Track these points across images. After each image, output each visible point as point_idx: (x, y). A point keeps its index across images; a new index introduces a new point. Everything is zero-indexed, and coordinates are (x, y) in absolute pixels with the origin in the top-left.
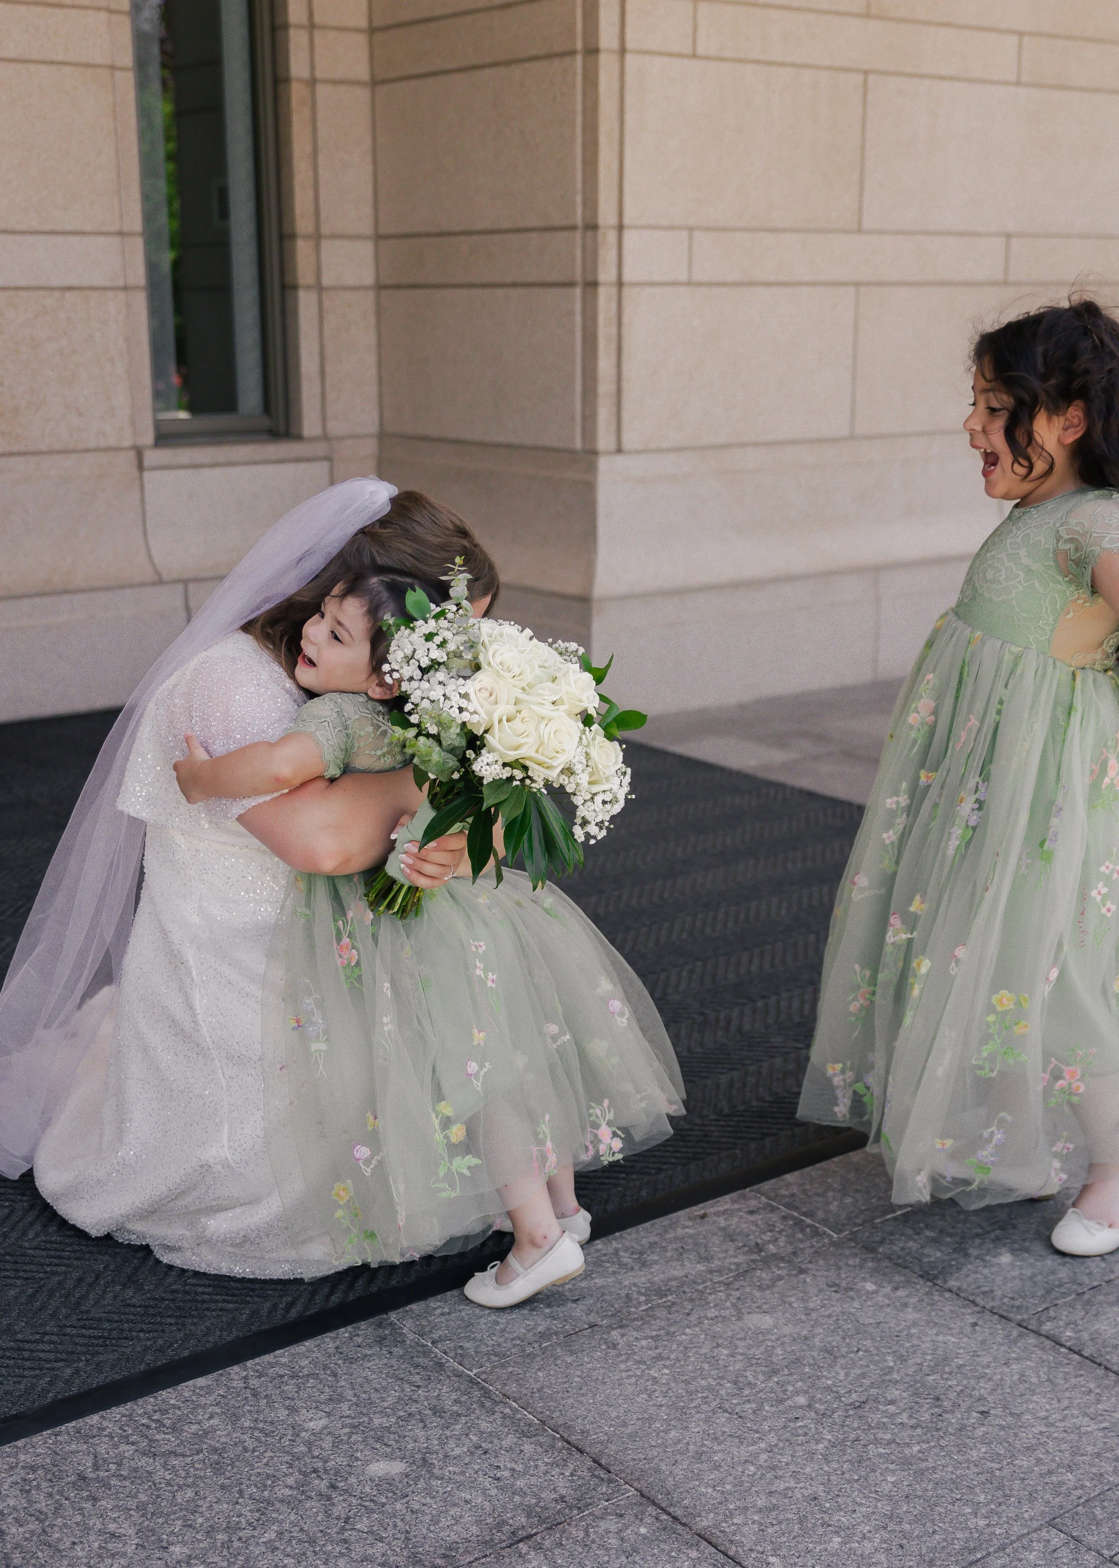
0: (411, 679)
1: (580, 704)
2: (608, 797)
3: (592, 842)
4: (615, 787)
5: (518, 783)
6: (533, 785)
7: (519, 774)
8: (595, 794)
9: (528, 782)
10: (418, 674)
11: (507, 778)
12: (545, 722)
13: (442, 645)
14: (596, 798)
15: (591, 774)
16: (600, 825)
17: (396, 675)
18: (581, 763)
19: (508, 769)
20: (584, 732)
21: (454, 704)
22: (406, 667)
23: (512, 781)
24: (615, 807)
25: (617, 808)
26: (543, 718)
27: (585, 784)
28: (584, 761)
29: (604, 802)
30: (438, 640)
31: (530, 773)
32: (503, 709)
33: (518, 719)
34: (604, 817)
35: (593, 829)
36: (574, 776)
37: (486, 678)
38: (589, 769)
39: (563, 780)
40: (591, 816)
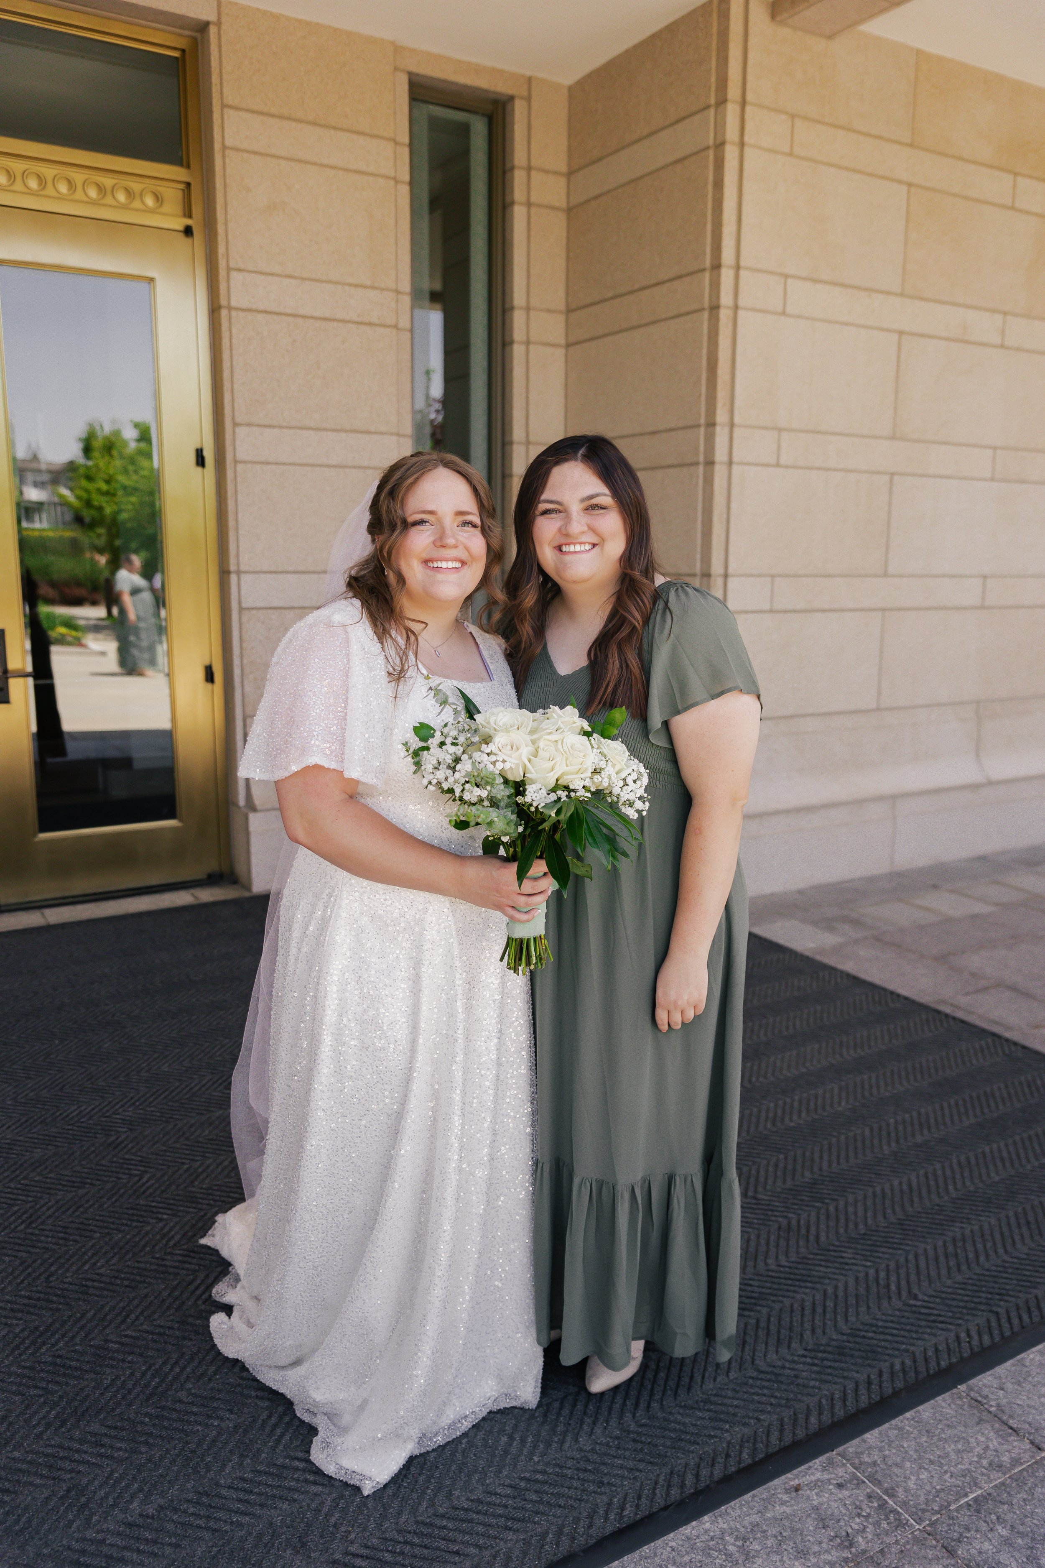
0: (446, 779)
1: (575, 726)
2: (634, 776)
3: (644, 813)
4: (635, 767)
5: (565, 799)
6: (578, 794)
7: (563, 794)
8: (625, 779)
9: (573, 794)
11: (556, 801)
12: (560, 743)
14: (627, 782)
15: (614, 766)
17: (434, 782)
18: (602, 761)
19: (552, 793)
20: (590, 742)
21: (486, 763)
23: (560, 801)
25: (645, 780)
26: (557, 741)
27: (614, 775)
28: (603, 759)
29: (634, 781)
31: (571, 787)
32: (525, 751)
33: (541, 752)
34: (641, 792)
35: (639, 805)
36: (603, 772)
37: (499, 740)
38: (609, 762)
39: (597, 778)
40: (631, 797)
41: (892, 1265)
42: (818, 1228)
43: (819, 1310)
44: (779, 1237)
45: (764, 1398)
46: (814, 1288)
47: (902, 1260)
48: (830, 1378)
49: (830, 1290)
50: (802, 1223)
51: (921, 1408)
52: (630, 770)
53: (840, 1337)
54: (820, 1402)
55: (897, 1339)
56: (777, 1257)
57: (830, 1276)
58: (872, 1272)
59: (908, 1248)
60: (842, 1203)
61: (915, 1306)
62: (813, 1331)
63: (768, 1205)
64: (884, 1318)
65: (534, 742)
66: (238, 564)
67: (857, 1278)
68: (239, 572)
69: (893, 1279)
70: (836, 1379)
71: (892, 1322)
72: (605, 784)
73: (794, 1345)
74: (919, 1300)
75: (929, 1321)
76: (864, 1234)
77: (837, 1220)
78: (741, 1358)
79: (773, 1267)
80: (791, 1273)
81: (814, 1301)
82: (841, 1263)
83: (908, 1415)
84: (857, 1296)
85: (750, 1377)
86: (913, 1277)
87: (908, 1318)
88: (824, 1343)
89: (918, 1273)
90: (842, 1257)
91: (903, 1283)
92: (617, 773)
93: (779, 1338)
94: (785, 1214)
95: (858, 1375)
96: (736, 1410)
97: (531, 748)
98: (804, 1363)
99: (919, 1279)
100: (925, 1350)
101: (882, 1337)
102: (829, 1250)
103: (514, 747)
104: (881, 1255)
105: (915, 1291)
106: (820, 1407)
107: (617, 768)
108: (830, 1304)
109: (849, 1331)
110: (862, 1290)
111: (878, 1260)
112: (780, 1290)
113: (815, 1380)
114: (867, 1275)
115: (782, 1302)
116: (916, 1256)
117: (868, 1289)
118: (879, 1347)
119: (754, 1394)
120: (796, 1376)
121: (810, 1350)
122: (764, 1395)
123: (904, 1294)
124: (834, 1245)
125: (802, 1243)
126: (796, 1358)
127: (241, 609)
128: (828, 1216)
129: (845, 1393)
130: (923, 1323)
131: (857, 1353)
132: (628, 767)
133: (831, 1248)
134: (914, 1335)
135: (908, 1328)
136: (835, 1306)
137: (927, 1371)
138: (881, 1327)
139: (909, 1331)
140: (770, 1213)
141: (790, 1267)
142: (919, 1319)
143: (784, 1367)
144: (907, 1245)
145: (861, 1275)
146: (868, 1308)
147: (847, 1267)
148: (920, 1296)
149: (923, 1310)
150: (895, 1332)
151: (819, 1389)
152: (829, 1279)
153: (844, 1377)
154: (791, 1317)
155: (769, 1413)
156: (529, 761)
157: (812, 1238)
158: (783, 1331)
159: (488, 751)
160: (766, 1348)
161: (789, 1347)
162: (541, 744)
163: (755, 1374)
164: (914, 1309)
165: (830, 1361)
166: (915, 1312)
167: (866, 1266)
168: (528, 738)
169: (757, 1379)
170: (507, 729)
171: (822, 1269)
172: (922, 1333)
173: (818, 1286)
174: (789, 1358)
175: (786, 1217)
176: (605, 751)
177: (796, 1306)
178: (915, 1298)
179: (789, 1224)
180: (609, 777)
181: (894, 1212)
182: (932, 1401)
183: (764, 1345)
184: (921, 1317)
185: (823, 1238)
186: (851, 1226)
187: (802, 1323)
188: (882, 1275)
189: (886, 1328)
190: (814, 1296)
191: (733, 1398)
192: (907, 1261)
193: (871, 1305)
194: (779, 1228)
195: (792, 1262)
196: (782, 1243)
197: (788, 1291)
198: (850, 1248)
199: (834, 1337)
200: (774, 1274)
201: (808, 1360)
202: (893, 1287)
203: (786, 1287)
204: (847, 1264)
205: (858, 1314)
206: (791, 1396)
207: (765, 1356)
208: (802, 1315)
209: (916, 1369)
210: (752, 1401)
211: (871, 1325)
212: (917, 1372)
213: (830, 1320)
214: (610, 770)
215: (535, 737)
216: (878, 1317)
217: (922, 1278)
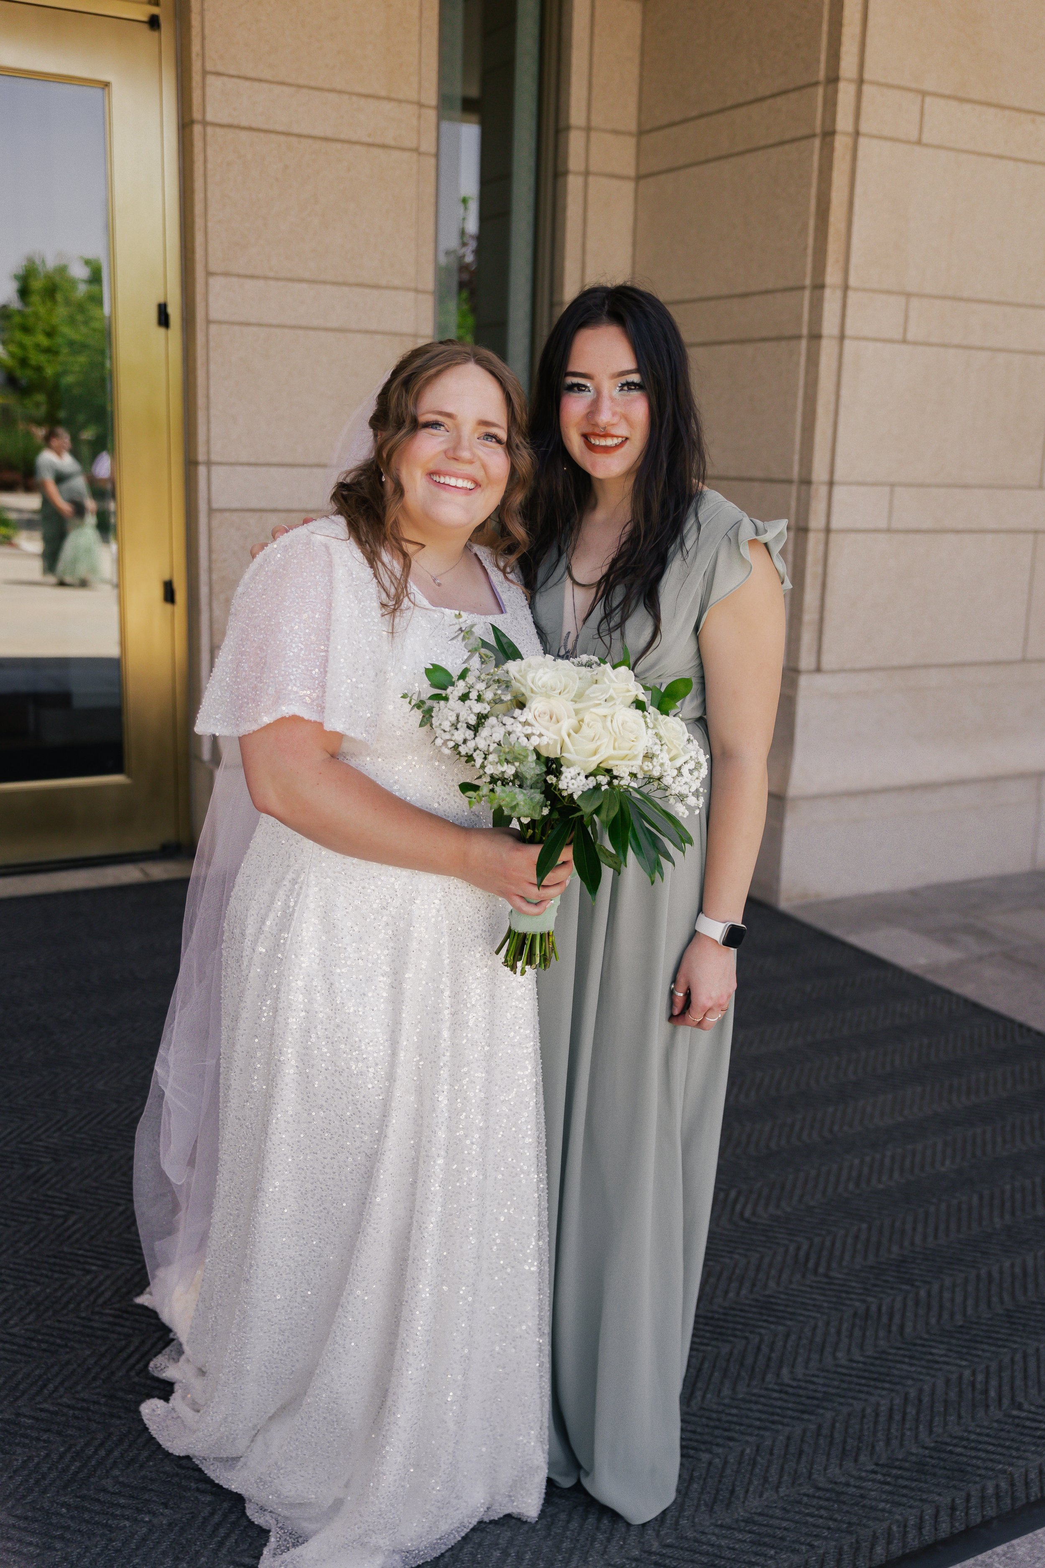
0: (465, 741)
1: (628, 694)
2: (692, 765)
4: (693, 754)
5: (606, 787)
6: (622, 783)
7: (603, 779)
8: (680, 768)
9: (615, 782)
10: (469, 734)
11: (594, 787)
12: (609, 719)
13: (479, 699)
14: (682, 770)
15: (669, 751)
16: (696, 794)
17: (451, 744)
18: (656, 744)
19: (591, 778)
20: (645, 717)
21: (519, 734)
22: (456, 733)
23: (600, 788)
24: (702, 770)
26: (605, 716)
27: (667, 763)
28: (658, 741)
29: (691, 772)
30: (474, 695)
31: (615, 773)
32: (567, 724)
33: (584, 727)
34: (696, 785)
35: (692, 801)
36: (655, 759)
37: (536, 705)
38: (665, 747)
39: (647, 766)
40: (684, 790)
41: (994, 1366)
42: (903, 1316)
43: (897, 1417)
44: (853, 1326)
45: (821, 1520)
46: (892, 1390)
47: (1007, 1360)
48: (904, 1500)
49: (913, 1393)
50: (884, 1309)
51: (1015, 1542)
52: (687, 757)
53: (921, 1450)
54: (890, 1528)
55: (993, 1457)
56: (849, 1350)
57: (915, 1376)
58: (967, 1373)
59: (1015, 1346)
60: (936, 1287)
61: (1018, 1417)
62: (888, 1442)
63: (843, 1285)
64: (978, 1430)
65: (577, 712)
66: (208, 452)
67: (948, 1381)
68: (209, 464)
69: (994, 1383)
70: (912, 1502)
71: (988, 1435)
72: (656, 773)
73: (862, 1458)
74: (1024, 1411)
75: (1034, 1437)
76: (961, 1327)
77: (929, 1307)
78: (796, 1472)
79: (843, 1362)
80: (865, 1371)
81: (892, 1405)
82: (929, 1361)
83: (999, 1549)
84: (946, 1401)
85: (805, 1495)
86: (1019, 1382)
87: (1009, 1432)
88: (900, 1457)
89: (1026, 1378)
90: (931, 1354)
91: (1006, 1389)
92: (671, 760)
93: (844, 1449)
94: (863, 1297)
95: (941, 1498)
96: (785, 1533)
97: (573, 721)
98: (874, 1481)
99: (1026, 1385)
100: (1027, 1472)
101: (973, 1453)
102: (915, 1345)
103: (554, 718)
104: (980, 1353)
105: (1020, 1399)
106: (889, 1534)
107: (672, 754)
108: (911, 1410)
109: (932, 1445)
110: (953, 1395)
111: (976, 1359)
112: (850, 1390)
113: (887, 1501)
114: (961, 1377)
115: (851, 1405)
116: (1025, 1356)
117: (961, 1393)
118: (969, 1465)
119: (808, 1515)
120: (862, 1496)
121: (883, 1466)
122: (821, 1517)
123: (1006, 1402)
124: (921, 1338)
125: (882, 1334)
126: (863, 1474)
127: (211, 511)
128: (917, 1303)
129: (921, 1518)
130: (1027, 1439)
131: (940, 1472)
132: (685, 753)
133: (919, 1342)
134: (1014, 1453)
135: (1007, 1444)
136: (918, 1413)
137: (1028, 1497)
138: (973, 1441)
139: (1009, 1448)
140: (844, 1295)
141: (864, 1363)
142: (1022, 1434)
143: (848, 1485)
144: (1015, 1342)
145: (954, 1377)
146: (960, 1417)
147: (936, 1366)
148: (1026, 1406)
149: (1028, 1423)
150: (990, 1448)
151: (890, 1512)
152: (913, 1379)
153: (921, 1500)
154: (862, 1423)
155: (825, 1538)
156: (569, 735)
157: (894, 1328)
158: (849, 1440)
159: (522, 719)
160: (828, 1460)
161: (856, 1461)
162: (587, 718)
163: (811, 1491)
164: (1017, 1421)
165: (907, 1479)
166: (1018, 1425)
167: (960, 1366)
168: (571, 706)
169: (814, 1497)
170: (548, 692)
171: (905, 1367)
172: (1025, 1451)
173: (898, 1387)
174: (855, 1473)
175: (864, 1301)
176: (662, 733)
177: (869, 1410)
178: (1020, 1407)
179: (868, 1309)
180: (662, 765)
181: (1002, 1302)
182: (1030, 1535)
183: (825, 1457)
184: (1026, 1431)
185: (908, 1330)
186: (946, 1316)
187: (875, 1432)
188: (980, 1377)
189: (980, 1442)
190: (892, 1400)
191: (782, 1519)
192: (1013, 1361)
193: (963, 1413)
194: (855, 1314)
195: (868, 1357)
196: (857, 1333)
197: (860, 1391)
198: (942, 1342)
199: (914, 1450)
200: (844, 1371)
201: (879, 1477)
202: (992, 1393)
203: (857, 1387)
204: (937, 1362)
205: (946, 1424)
206: (855, 1519)
207: (825, 1469)
208: (876, 1422)
209: (1013, 1493)
210: (806, 1523)
211: (962, 1438)
212: (1014, 1499)
213: (910, 1429)
214: (664, 757)
215: (578, 706)
216: (970, 1428)
217: (1030, 1383)
